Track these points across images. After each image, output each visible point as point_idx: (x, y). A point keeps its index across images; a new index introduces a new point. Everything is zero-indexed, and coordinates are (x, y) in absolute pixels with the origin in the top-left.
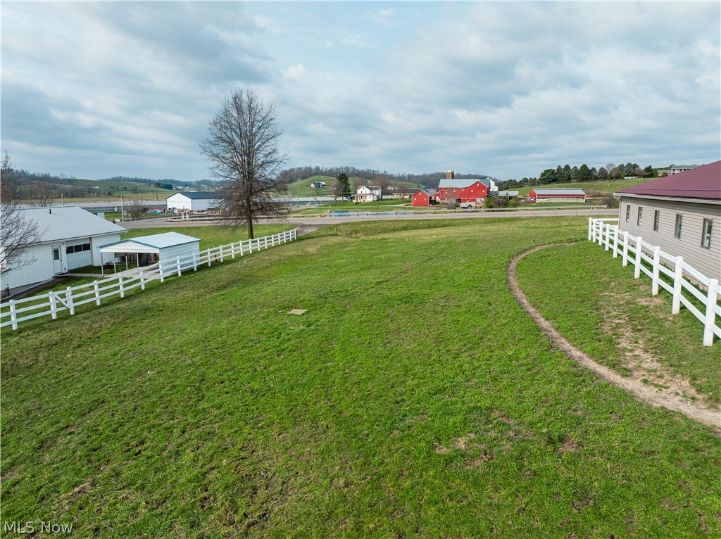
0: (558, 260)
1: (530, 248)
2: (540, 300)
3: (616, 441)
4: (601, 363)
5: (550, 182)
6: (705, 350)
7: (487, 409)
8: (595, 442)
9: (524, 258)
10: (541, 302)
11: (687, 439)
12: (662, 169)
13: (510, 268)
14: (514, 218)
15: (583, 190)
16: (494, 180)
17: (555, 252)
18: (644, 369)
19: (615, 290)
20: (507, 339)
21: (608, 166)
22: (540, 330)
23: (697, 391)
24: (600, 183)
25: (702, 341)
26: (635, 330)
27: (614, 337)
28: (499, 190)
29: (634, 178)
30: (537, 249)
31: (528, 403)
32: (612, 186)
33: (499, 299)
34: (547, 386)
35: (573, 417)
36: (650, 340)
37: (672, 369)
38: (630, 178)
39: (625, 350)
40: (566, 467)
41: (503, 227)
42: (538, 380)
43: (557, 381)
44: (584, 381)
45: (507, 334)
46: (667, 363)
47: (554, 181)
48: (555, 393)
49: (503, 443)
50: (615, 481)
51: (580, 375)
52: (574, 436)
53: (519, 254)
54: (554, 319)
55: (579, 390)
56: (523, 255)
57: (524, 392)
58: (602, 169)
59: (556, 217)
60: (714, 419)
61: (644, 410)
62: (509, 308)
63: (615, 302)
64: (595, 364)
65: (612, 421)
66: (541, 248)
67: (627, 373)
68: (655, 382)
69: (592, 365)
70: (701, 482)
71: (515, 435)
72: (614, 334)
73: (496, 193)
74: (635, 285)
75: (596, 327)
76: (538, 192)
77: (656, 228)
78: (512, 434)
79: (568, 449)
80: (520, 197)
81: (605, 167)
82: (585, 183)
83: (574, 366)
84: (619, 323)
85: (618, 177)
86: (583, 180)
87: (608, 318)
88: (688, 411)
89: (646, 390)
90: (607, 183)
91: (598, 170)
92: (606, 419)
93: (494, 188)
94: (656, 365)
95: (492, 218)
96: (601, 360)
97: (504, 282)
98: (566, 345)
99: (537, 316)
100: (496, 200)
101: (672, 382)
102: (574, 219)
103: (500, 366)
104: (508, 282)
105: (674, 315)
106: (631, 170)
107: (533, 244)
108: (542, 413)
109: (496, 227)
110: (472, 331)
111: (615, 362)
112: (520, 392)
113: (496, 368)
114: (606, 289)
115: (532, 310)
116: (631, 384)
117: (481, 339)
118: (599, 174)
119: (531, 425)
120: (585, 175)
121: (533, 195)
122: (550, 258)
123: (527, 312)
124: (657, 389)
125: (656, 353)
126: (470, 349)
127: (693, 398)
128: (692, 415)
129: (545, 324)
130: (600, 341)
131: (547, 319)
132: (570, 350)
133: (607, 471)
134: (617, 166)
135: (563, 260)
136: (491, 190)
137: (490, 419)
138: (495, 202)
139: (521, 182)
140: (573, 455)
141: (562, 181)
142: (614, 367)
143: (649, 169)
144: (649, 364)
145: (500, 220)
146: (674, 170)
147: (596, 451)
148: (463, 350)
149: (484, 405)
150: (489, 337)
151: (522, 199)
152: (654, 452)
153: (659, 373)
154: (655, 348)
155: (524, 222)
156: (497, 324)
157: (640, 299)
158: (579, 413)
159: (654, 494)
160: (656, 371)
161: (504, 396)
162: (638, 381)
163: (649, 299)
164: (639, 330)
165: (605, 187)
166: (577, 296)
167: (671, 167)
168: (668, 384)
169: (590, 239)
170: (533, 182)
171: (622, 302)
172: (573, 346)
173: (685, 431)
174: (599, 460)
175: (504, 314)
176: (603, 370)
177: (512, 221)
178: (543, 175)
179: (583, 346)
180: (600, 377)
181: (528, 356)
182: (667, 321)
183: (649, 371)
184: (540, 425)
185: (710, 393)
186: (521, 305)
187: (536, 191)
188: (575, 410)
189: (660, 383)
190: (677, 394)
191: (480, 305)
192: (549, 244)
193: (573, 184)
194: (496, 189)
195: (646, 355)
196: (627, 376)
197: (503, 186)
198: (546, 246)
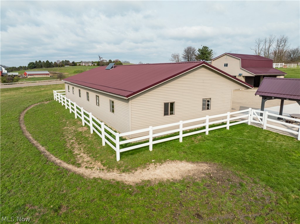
0: (43, 112)
1: (29, 106)
2: (38, 136)
3: (81, 199)
4: (69, 164)
5: (33, 68)
6: (104, 148)
7: (23, 205)
8: (73, 203)
9: (27, 113)
10: (39, 137)
11: (103, 189)
12: (78, 63)
13: (20, 119)
14: (18, 87)
15: (48, 71)
16: (4, 67)
17: (41, 108)
18: (85, 162)
19: (69, 126)
20: (25, 161)
21: (58, 61)
22: (40, 153)
23: (103, 166)
24: (55, 68)
25: (102, 144)
26: (79, 144)
27: (72, 149)
28: (8, 72)
29: (68, 66)
30: (32, 106)
31: (42, 194)
32: (60, 69)
33: (18, 139)
34: (49, 183)
35: (63, 195)
36: (85, 148)
37: (94, 159)
38: (67, 66)
39: (77, 154)
40: (64, 220)
41: (13, 93)
42: (44, 180)
43: (53, 179)
44: (64, 175)
45: (25, 158)
46: (92, 157)
47: (35, 67)
48: (53, 186)
49: (34, 220)
50: (83, 218)
51: (62, 172)
52: (64, 204)
53: (24, 110)
54: (46, 145)
55: (62, 181)
56: (26, 111)
57: (39, 189)
58: (55, 62)
59: (38, 86)
60: (110, 176)
61: (88, 182)
62: (24, 143)
63: (69, 131)
64: (67, 164)
65: (78, 191)
66: (34, 106)
67: (79, 165)
68: (90, 167)
69: (65, 165)
70: (110, 204)
71: (39, 214)
72: (72, 148)
73: (6, 73)
74: (76, 122)
75: (64, 146)
76: (28, 73)
77: (80, 96)
78: (37, 214)
79: (63, 211)
80: (19, 75)
81: (56, 62)
82: (49, 69)
83: (59, 169)
84: (73, 142)
85: (62, 66)
86: (48, 67)
87: (68, 140)
88: (102, 176)
89: (87, 171)
90: (58, 68)
91: (53, 63)
92: (75, 191)
93: (5, 71)
94: (89, 159)
95: (6, 88)
96: (69, 162)
97: (19, 128)
98: (54, 158)
99: (38, 145)
100: (7, 78)
101: (95, 165)
102: (46, 87)
103: (25, 178)
104: (21, 128)
105: (92, 134)
106: (67, 63)
107: (30, 104)
108: (49, 197)
109: (9, 93)
110: (7, 161)
111: (74, 161)
112: (37, 189)
113: (23, 180)
114: (65, 126)
115: (35, 142)
116: (81, 170)
117: (12, 165)
118: (54, 65)
119: (45, 205)
120: (48, 65)
121: (25, 74)
122: (39, 112)
123: (33, 144)
124: (91, 169)
125: (88, 153)
126: (7, 172)
127: (103, 170)
128: (103, 177)
129: (42, 149)
130: (67, 153)
131: (43, 146)
132: (55, 160)
133: (80, 215)
134: (61, 61)
135: (45, 112)
136: (3, 72)
137: (25, 210)
138: (6, 79)
139: (18, 68)
140: (65, 213)
141: (38, 68)
142: (74, 164)
143: (73, 63)
144: (86, 159)
145: (11, 89)
146: (82, 63)
147: (74, 208)
148: (3, 174)
149: (21, 204)
150: (17, 162)
151: (20, 76)
152: (94, 199)
153: (90, 162)
154: (87, 151)
155: (23, 90)
156: (19, 154)
157: (79, 129)
158: (64, 192)
159: (97, 217)
160: (89, 161)
161: (30, 195)
162: (84, 168)
163: (82, 128)
164: (81, 144)
165: (58, 70)
166: (54, 131)
167: (81, 62)
168: (94, 166)
169: (55, 99)
170: (25, 68)
171: (72, 131)
172: (56, 158)
173: (102, 186)
174: (76, 211)
175: (22, 147)
176: (70, 167)
177: (17, 89)
178: (29, 65)
179: (61, 156)
180: (70, 171)
181: (38, 168)
182: (89, 137)
183: (87, 162)
184: (49, 204)
185: (107, 166)
186: (29, 140)
187: (26, 72)
188: (63, 191)
189: (92, 166)
190: (97, 169)
191: (8, 144)
192: (37, 103)
193: (43, 69)
194: (6, 72)
195: (85, 155)
196: (80, 167)
197: (10, 70)
198: (36, 105)
